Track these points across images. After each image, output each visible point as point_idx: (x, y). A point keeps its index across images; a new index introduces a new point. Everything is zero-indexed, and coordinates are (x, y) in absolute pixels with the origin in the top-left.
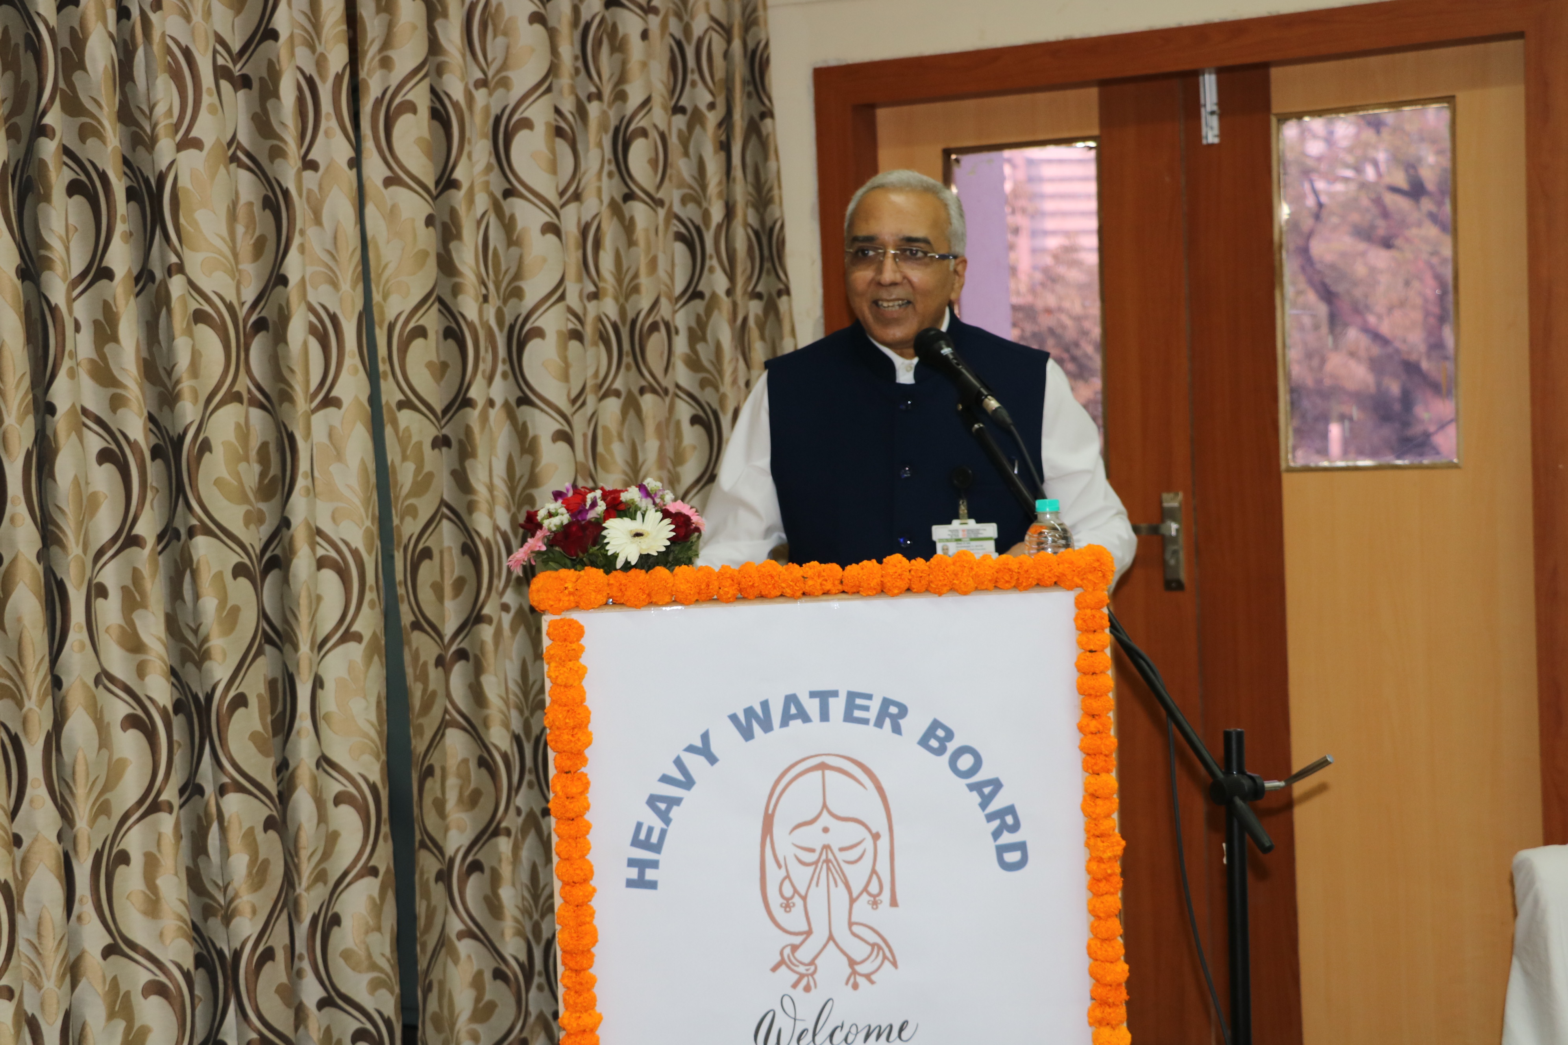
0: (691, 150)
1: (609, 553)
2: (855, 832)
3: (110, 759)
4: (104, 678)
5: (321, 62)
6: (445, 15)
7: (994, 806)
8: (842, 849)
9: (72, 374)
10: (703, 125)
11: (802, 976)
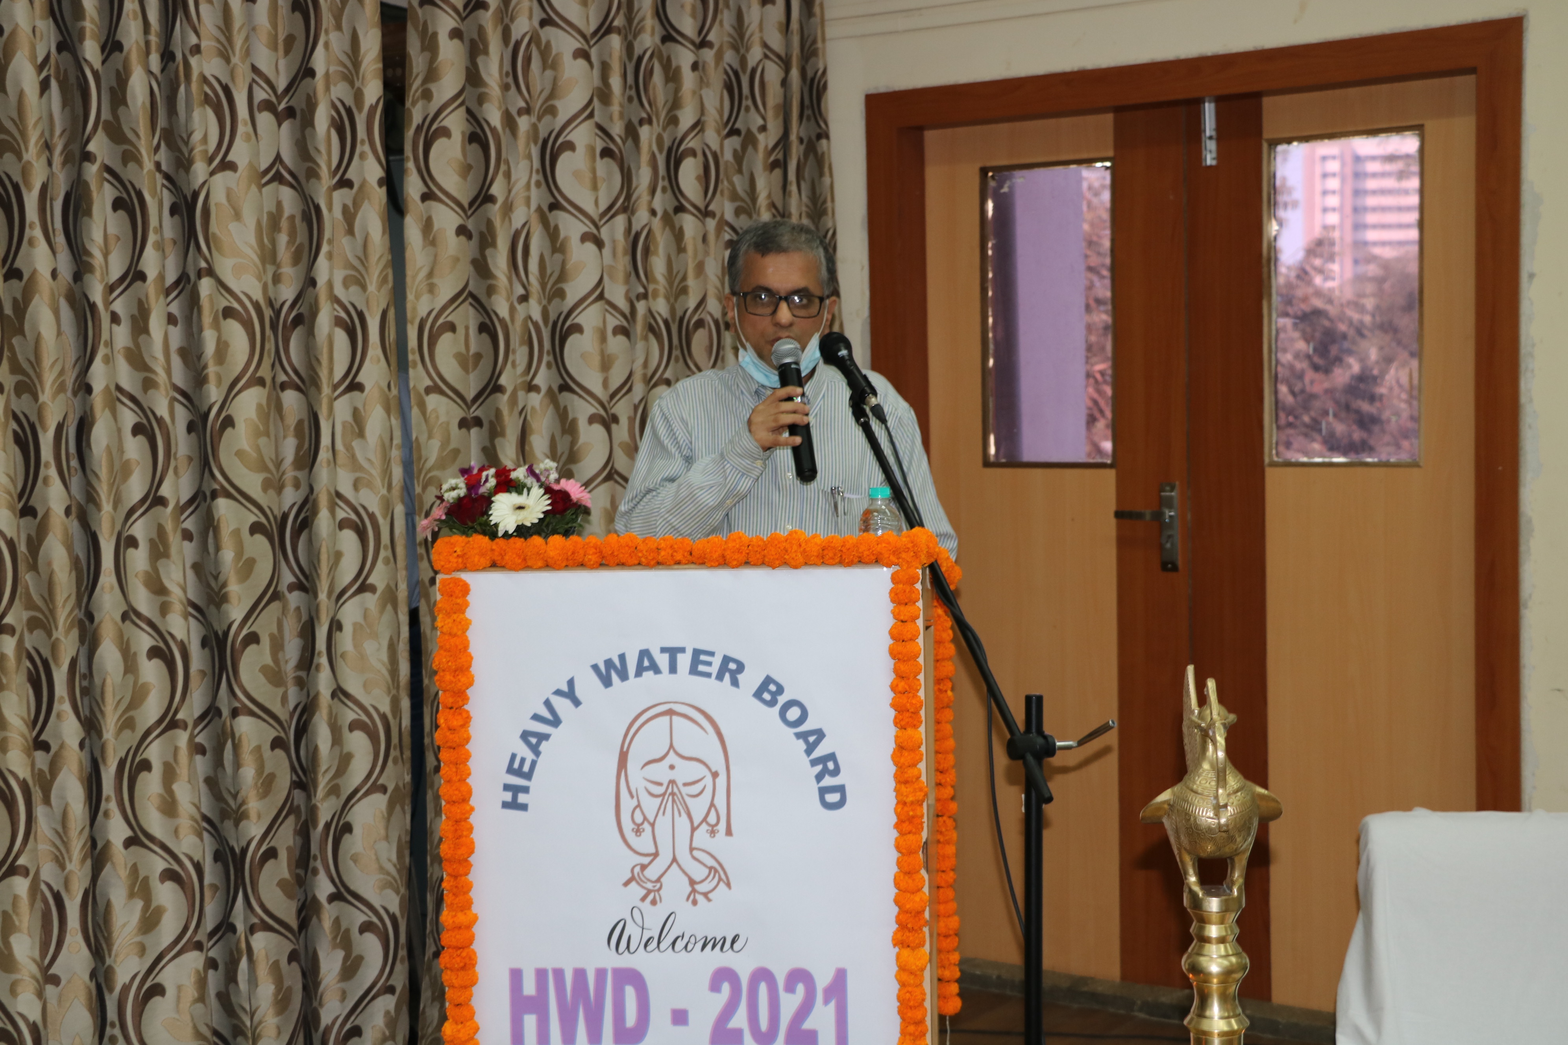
0: (744, 167)
1: (492, 523)
2: (698, 771)
3: (135, 683)
4: (130, 614)
5: (359, 96)
6: (486, 52)
7: (818, 753)
8: (685, 785)
9: (107, 360)
10: (755, 147)
11: (649, 892)
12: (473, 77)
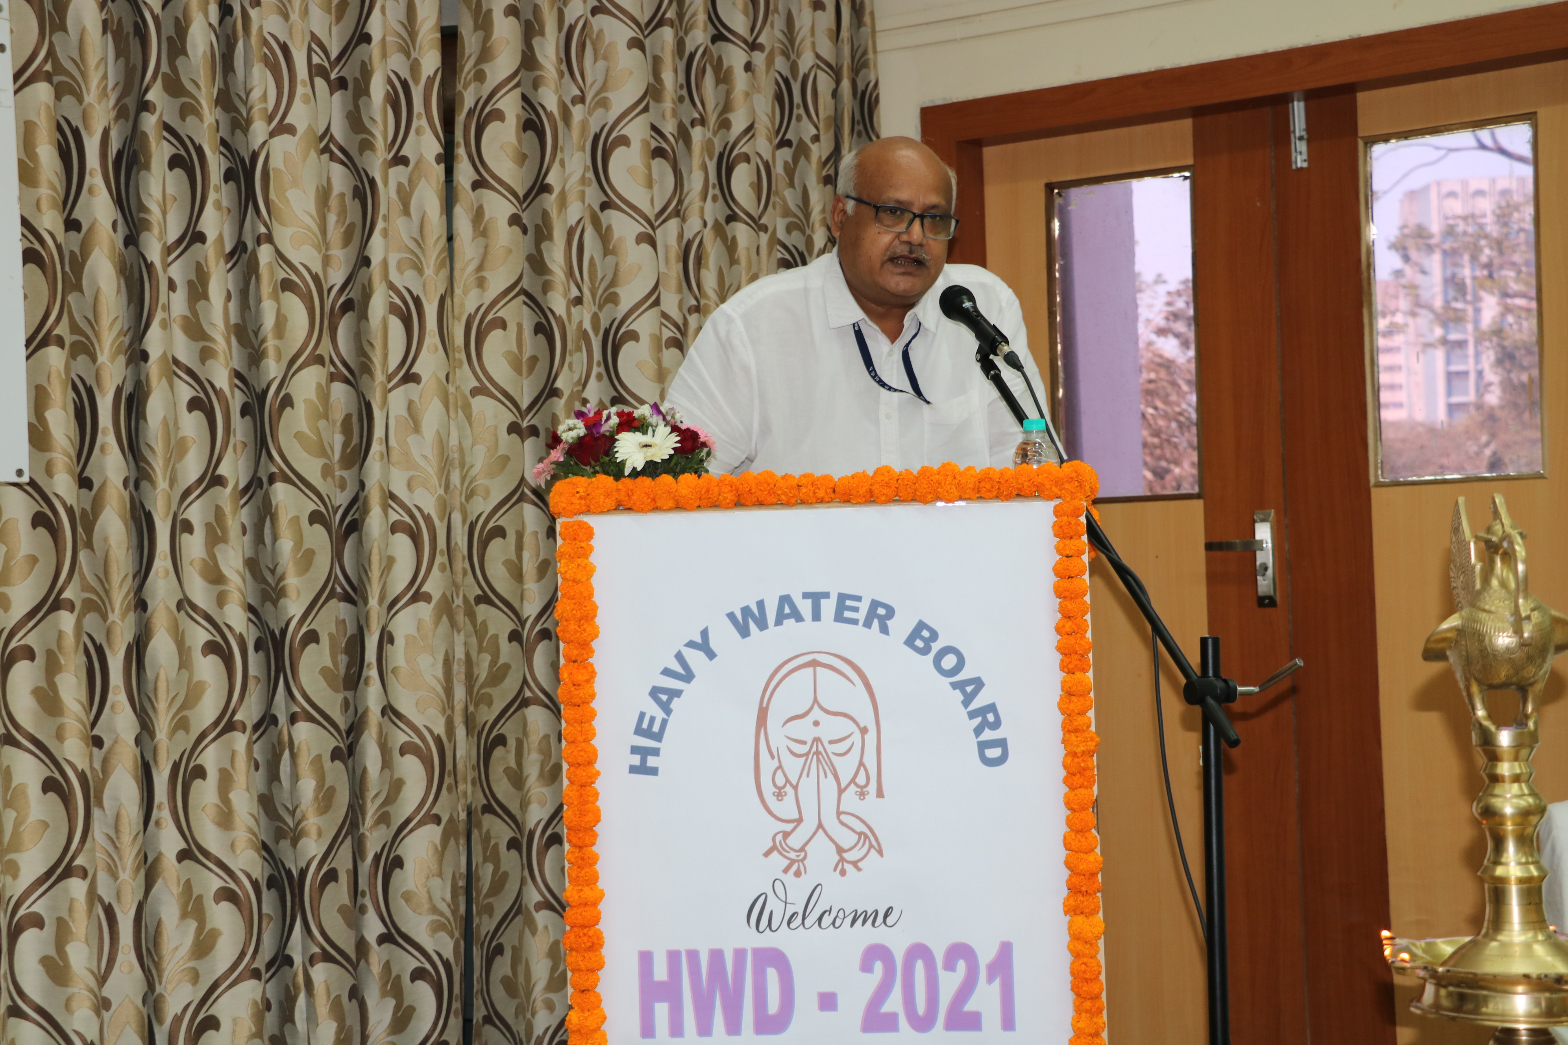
0: (796, 181)
1: (618, 461)
2: (844, 726)
3: (190, 680)
4: (185, 604)
5: (414, 66)
6: (542, 33)
7: (975, 705)
8: (831, 742)
9: (165, 325)
10: (808, 158)
11: (793, 862)
12: (529, 61)
